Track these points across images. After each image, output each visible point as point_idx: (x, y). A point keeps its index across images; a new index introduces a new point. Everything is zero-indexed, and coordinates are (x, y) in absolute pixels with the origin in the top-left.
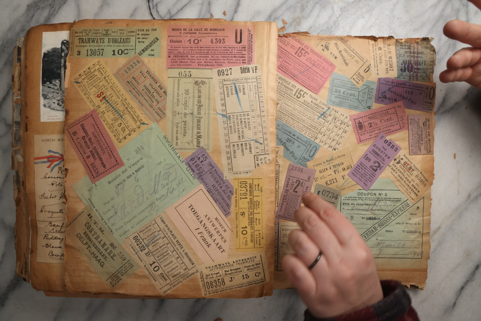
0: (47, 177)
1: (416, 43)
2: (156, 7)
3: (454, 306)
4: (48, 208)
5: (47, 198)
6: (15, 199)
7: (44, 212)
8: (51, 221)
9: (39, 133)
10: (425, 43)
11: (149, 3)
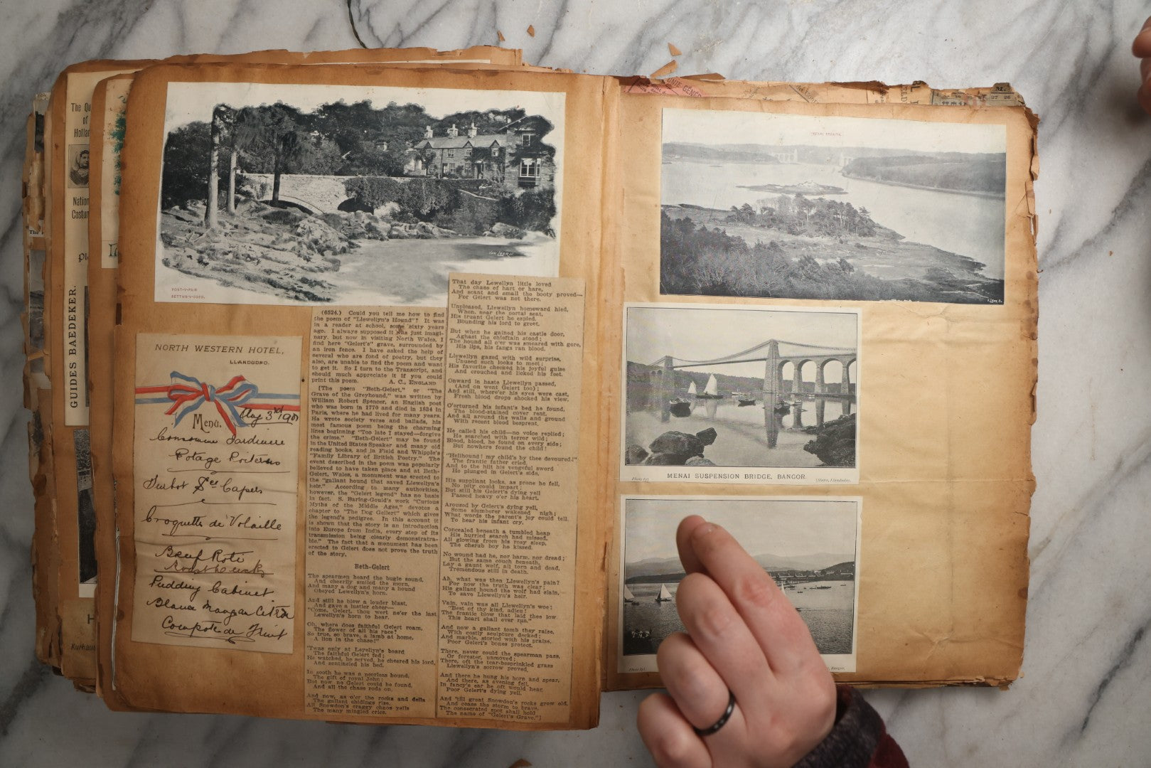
0: (166, 436)
1: (980, 97)
2: (366, 18)
3: (1084, 728)
4: (163, 513)
5: (163, 487)
6: (33, 478)
7: (153, 521)
8: (172, 543)
9: (149, 329)
10: (1001, 96)
11: (349, 6)
